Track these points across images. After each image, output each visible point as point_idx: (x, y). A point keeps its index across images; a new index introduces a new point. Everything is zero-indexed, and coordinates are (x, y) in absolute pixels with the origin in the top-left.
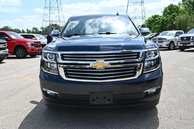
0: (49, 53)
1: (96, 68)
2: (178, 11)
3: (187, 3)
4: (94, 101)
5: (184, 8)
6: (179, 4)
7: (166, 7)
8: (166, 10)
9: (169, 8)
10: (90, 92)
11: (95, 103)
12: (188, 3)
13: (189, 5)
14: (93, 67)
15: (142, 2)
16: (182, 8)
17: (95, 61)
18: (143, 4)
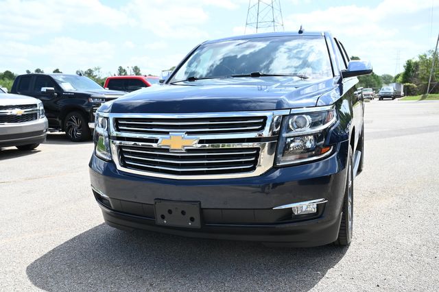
1: (168, 150)
10: (156, 199)
11: (165, 222)
14: (163, 147)
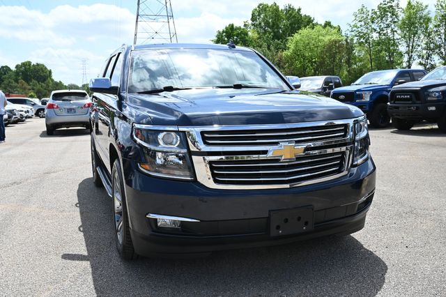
0: (163, 131)
1: (279, 160)
2: (247, 40)
3: (260, 24)
4: (278, 228)
5: (256, 35)
6: (245, 25)
7: (221, 31)
8: (222, 36)
9: (226, 32)
10: (270, 211)
11: (281, 231)
12: (263, 24)
13: (264, 29)
15: (170, 16)
16: (252, 34)
17: (277, 143)
18: (171, 21)
